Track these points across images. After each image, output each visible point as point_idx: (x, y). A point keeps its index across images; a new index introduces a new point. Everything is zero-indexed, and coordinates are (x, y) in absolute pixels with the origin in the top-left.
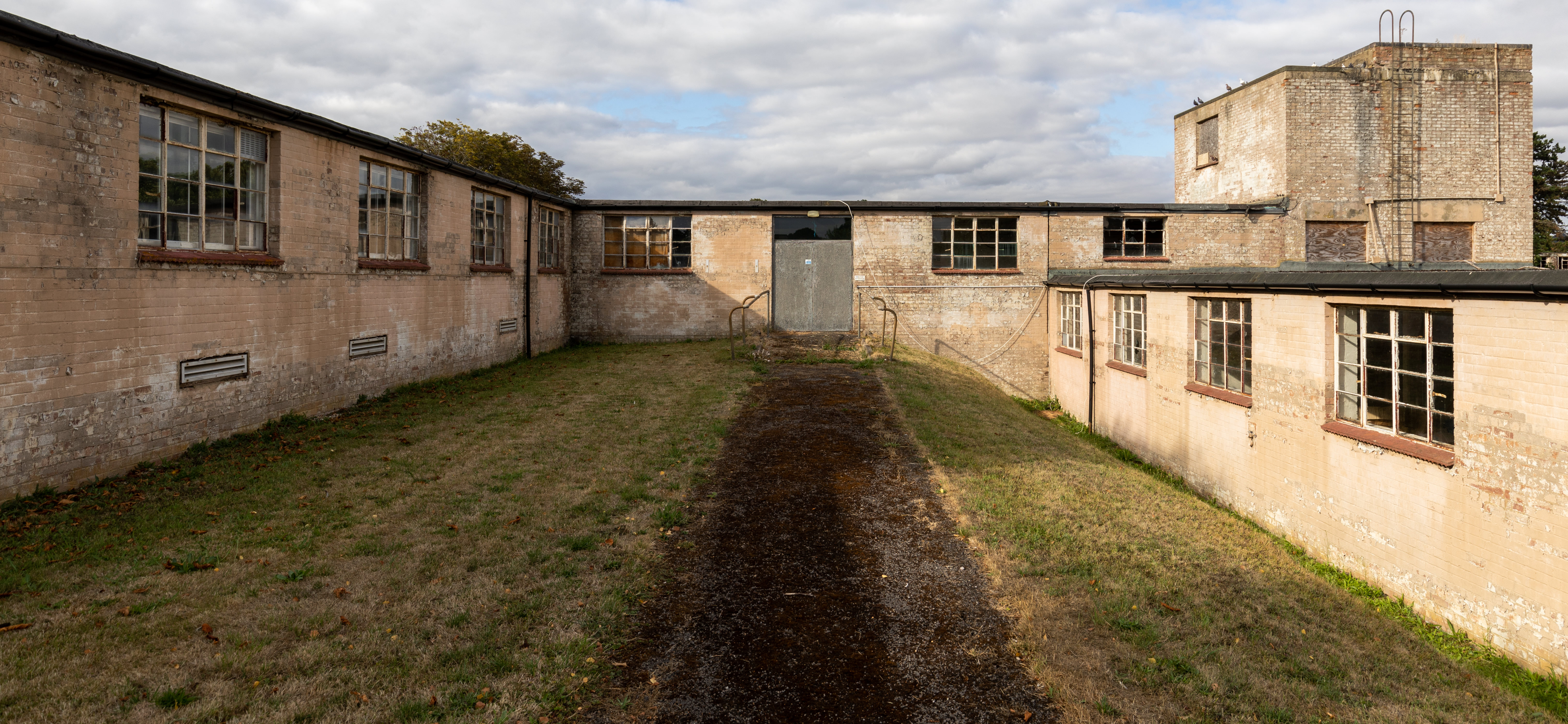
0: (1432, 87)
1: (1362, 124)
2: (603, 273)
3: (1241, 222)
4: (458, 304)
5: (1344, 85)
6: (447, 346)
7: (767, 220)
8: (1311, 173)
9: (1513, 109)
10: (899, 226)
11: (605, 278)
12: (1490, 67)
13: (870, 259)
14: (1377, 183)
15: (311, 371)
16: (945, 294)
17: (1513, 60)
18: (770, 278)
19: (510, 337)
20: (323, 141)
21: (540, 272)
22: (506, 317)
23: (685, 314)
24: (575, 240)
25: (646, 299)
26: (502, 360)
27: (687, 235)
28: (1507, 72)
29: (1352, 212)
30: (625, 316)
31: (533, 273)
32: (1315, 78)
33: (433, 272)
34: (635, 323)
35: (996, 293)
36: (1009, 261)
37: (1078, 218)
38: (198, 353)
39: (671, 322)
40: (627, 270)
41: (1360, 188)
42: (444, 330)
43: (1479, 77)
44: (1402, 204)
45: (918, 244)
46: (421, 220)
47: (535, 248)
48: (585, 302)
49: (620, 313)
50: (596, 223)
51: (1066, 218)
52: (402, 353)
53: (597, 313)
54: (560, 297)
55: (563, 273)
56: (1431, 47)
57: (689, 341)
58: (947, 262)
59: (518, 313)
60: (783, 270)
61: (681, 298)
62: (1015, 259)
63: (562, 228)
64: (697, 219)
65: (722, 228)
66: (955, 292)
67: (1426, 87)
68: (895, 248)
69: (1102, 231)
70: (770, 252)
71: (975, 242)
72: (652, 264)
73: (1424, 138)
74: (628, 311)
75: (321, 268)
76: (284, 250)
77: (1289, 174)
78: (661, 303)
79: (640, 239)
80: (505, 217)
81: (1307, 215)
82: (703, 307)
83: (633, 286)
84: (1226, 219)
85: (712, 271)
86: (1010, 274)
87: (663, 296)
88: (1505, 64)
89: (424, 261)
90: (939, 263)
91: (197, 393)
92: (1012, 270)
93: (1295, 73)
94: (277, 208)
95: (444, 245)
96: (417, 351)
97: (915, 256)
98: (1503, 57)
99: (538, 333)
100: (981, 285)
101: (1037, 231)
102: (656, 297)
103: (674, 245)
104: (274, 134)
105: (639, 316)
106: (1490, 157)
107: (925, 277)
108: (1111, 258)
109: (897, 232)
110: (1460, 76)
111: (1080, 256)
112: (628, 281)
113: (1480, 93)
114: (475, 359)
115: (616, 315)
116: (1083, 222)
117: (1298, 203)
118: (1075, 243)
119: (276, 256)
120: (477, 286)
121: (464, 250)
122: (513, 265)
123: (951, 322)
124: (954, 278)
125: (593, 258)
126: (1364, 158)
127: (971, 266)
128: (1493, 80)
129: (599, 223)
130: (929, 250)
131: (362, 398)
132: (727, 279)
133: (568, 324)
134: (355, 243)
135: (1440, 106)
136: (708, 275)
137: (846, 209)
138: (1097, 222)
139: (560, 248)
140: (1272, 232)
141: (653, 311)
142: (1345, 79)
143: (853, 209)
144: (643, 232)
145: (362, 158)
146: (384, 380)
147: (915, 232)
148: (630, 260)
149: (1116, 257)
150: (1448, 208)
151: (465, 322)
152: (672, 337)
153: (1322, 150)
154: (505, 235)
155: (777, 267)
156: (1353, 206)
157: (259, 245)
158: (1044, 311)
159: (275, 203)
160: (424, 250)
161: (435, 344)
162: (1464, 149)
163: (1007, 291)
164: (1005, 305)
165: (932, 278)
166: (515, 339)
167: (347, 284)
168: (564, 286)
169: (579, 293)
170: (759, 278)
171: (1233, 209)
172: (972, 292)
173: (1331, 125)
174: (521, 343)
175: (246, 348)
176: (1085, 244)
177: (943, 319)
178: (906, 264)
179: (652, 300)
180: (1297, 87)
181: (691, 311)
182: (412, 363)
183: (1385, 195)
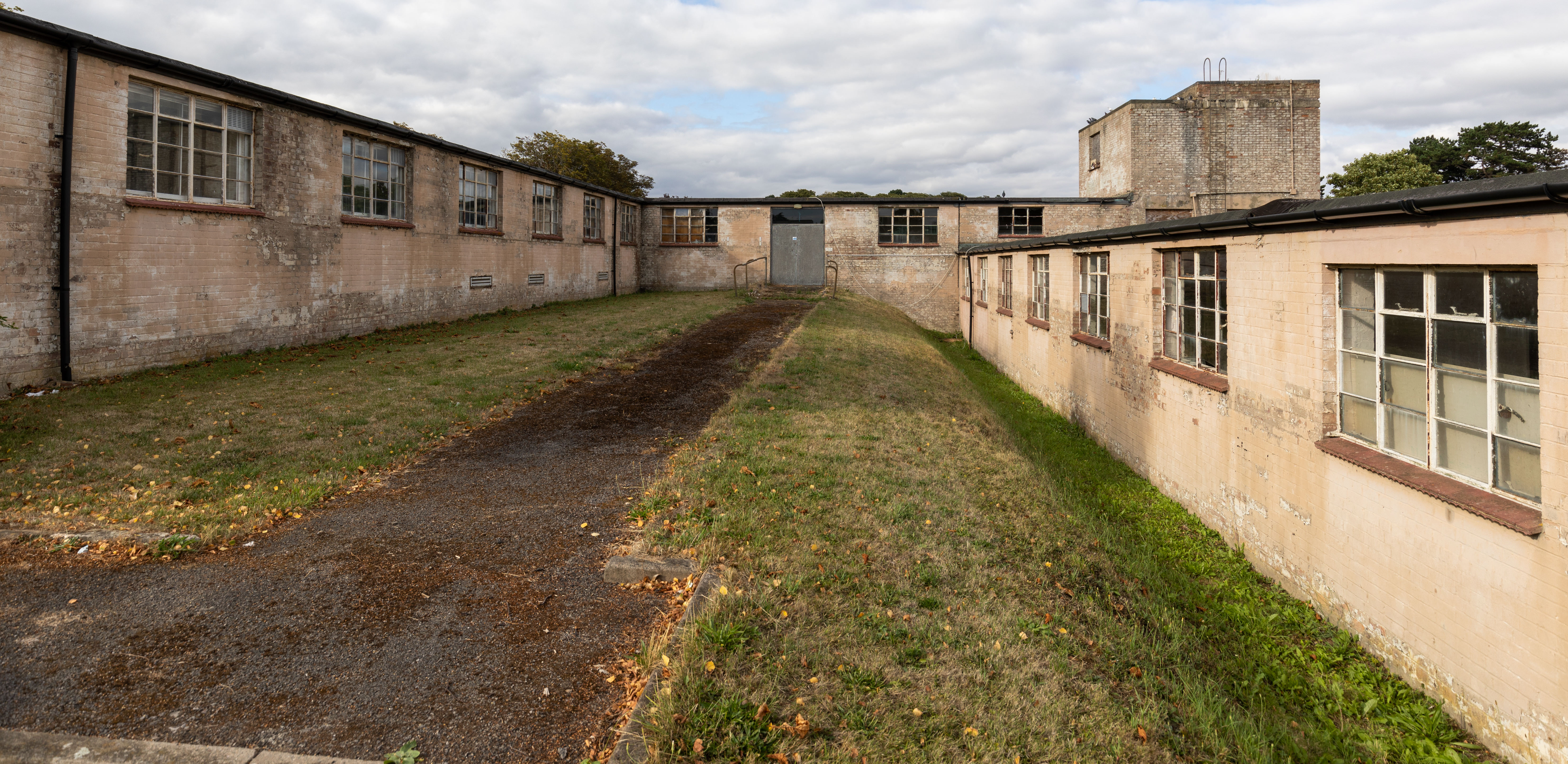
0: (1242, 112)
1: (1188, 139)
2: (661, 246)
3: (1098, 210)
4: (577, 261)
5: (1174, 113)
6: (571, 284)
7: (767, 210)
8: (1149, 175)
9: (1305, 127)
10: (855, 214)
11: (662, 249)
12: (1287, 97)
13: (836, 236)
14: (1199, 182)
15: (514, 289)
16: (887, 261)
17: (1305, 92)
18: (769, 249)
19: (604, 283)
20: (519, 174)
21: (621, 244)
22: (602, 271)
23: (713, 273)
24: (643, 225)
25: (688, 263)
26: (600, 295)
27: (715, 221)
28: (1300, 100)
29: (1181, 203)
30: (674, 274)
31: (617, 245)
32: (1152, 108)
33: (565, 241)
34: (682, 279)
35: (922, 260)
36: (932, 236)
37: (980, 208)
38: (475, 274)
39: (704, 278)
40: (676, 244)
41: (1187, 186)
42: (570, 275)
43: (1278, 104)
44: (1218, 197)
45: (869, 227)
46: (559, 212)
47: (618, 230)
48: (650, 264)
49: (671, 272)
50: (656, 213)
51: (972, 208)
52: (551, 285)
53: (657, 272)
54: (634, 261)
55: (635, 246)
56: (1241, 84)
57: (716, 290)
58: (888, 238)
59: (609, 269)
60: (778, 244)
61: (711, 263)
62: (936, 236)
63: (635, 216)
64: (721, 210)
65: (738, 215)
66: (894, 259)
67: (1238, 113)
68: (852, 229)
69: (997, 217)
70: (769, 232)
71: (908, 225)
72: (692, 240)
73: (1236, 149)
74: (677, 271)
75: (517, 238)
76: (505, 228)
77: (1133, 176)
78: (698, 266)
79: (685, 224)
80: (601, 210)
81: (1146, 204)
82: (725, 268)
83: (680, 254)
84: (1086, 208)
85: (731, 245)
86: (932, 247)
87: (699, 261)
88: (1299, 94)
89: (561, 235)
90: (883, 239)
91: (476, 292)
92: (934, 244)
93: (1138, 105)
94: (502, 208)
95: (570, 227)
96: (557, 285)
97: (866, 235)
98: (1296, 90)
99: (620, 282)
100: (912, 254)
101: (951, 217)
102: (695, 261)
103: (707, 227)
104: (500, 172)
105: (684, 274)
106: (1286, 162)
107: (873, 249)
108: (1003, 235)
109: (854, 218)
110: (1263, 104)
111: (981, 234)
112: (677, 251)
113: (1279, 116)
114: (585, 293)
115: (669, 273)
116: (983, 211)
117: (1140, 197)
118: (978, 225)
119: (501, 231)
120: (587, 252)
121: (580, 230)
122: (606, 239)
123: (892, 279)
124: (893, 250)
125: (654, 236)
126: (1190, 164)
127: (905, 241)
128: (1289, 107)
129: (658, 213)
130: (876, 230)
131: (534, 306)
132: (741, 250)
133: (638, 279)
134: (531, 225)
135: (1248, 126)
136: (728, 247)
137: (819, 203)
138: (994, 210)
139: (634, 229)
140: (1121, 217)
141: (693, 271)
142: (1175, 108)
143: (824, 203)
144: (687, 219)
145: (534, 181)
146: (543, 298)
147: (867, 219)
148: (678, 237)
149: (1007, 235)
150: (1254, 199)
151: (581, 271)
152: (705, 288)
153: (1158, 159)
154: (601, 221)
155: (774, 242)
156: (1181, 199)
157: (494, 226)
158: (955, 272)
159: (501, 205)
160: (561, 229)
161: (566, 282)
162: (1266, 157)
163: (930, 258)
164: (929, 268)
165: (878, 249)
166: (607, 284)
167: (528, 246)
168: (636, 254)
169: (646, 259)
170: (762, 249)
171: (1091, 201)
172: (906, 259)
173: (1165, 141)
174: (610, 288)
175: (491, 274)
176: (985, 226)
177: (886, 277)
178: (861, 240)
179: (692, 264)
180: (1139, 115)
181: (717, 271)
182: (555, 291)
183: (1205, 190)
